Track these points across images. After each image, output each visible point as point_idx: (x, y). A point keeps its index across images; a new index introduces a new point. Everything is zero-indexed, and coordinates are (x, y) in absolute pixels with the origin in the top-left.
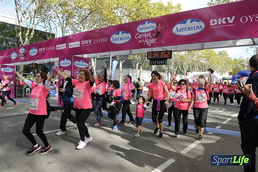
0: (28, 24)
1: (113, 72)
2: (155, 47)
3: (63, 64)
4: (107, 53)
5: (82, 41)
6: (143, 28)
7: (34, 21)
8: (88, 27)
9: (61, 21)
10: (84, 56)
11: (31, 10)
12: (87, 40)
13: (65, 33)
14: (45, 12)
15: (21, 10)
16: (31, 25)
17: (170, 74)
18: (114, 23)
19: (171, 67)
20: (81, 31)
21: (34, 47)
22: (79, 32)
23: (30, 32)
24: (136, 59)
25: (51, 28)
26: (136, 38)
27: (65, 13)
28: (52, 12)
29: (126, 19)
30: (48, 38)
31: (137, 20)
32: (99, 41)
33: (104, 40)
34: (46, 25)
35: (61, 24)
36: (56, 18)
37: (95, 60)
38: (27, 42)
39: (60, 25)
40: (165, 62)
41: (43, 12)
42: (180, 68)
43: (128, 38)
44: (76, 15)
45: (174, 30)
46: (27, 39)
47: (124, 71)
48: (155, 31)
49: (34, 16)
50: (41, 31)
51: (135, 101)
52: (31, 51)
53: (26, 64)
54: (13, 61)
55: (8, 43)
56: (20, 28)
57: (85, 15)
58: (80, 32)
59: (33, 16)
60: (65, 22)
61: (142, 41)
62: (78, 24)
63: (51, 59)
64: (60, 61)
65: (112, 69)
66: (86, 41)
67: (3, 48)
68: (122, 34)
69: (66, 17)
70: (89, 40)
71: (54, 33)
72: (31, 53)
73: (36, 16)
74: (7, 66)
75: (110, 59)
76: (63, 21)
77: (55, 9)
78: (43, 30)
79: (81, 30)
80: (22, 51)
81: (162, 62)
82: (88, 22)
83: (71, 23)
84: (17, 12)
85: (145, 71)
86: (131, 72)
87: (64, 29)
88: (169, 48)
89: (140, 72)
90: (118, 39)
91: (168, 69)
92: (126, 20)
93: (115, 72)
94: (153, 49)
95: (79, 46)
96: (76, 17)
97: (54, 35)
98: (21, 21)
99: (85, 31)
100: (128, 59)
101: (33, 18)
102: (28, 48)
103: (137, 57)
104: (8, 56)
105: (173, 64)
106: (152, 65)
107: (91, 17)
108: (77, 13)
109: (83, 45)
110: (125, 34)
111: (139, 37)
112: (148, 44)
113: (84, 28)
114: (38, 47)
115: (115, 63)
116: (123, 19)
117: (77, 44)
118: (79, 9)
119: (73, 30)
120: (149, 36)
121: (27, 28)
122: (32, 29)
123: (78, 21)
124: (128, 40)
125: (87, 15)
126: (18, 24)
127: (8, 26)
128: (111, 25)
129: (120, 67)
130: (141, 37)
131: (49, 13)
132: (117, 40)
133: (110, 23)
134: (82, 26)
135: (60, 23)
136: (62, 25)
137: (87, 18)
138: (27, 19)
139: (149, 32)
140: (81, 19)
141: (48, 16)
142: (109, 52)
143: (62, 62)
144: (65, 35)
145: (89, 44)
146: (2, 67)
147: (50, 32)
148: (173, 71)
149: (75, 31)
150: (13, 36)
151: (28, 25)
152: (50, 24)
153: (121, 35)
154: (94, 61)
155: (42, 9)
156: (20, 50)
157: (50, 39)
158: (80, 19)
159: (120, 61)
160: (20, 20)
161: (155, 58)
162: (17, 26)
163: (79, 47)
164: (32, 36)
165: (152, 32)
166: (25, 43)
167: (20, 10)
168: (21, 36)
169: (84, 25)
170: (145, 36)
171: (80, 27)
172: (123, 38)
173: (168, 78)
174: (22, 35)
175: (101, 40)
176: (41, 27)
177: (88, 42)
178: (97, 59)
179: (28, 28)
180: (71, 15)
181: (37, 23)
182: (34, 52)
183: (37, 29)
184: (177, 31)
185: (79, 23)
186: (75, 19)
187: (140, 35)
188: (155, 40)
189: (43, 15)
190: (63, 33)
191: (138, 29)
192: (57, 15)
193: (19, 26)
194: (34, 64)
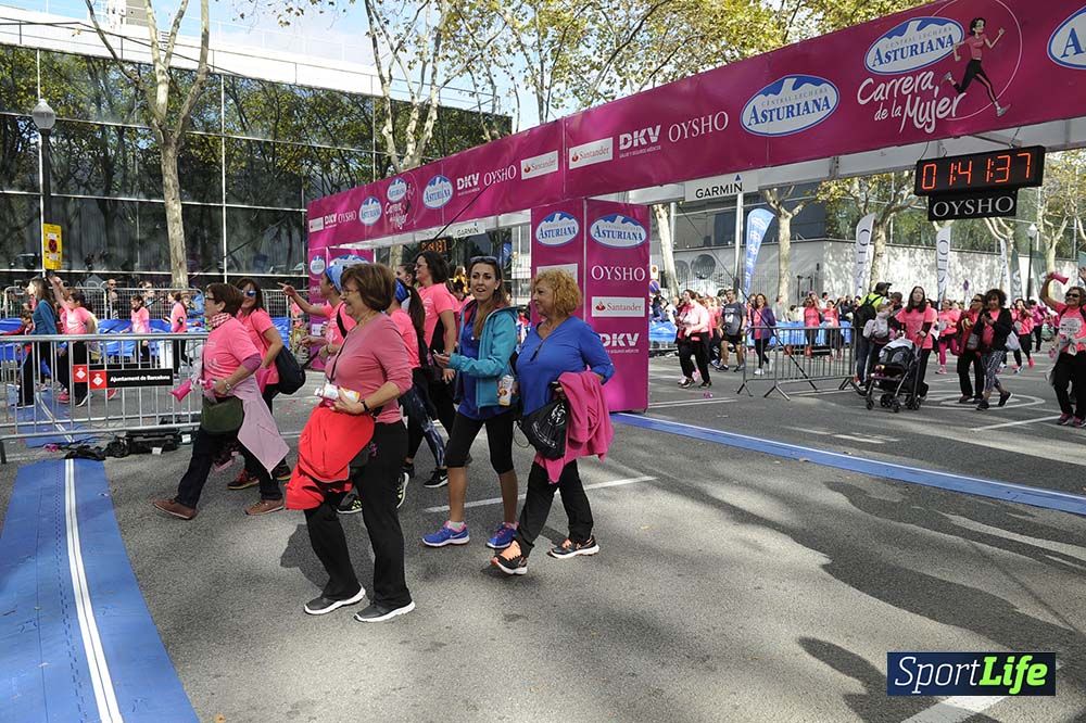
0: (415, 88)
1: (751, 260)
2: (959, 137)
3: (546, 234)
4: (727, 180)
5: (622, 137)
6: (895, 51)
7: (434, 74)
8: (639, 75)
9: (532, 60)
10: (630, 196)
11: (422, 29)
12: (643, 132)
13: (550, 107)
14: (471, 31)
15: (388, 37)
16: (426, 89)
17: (1024, 262)
18: (752, 47)
19: (1030, 225)
20: (614, 94)
21: (438, 172)
22: (605, 98)
23: (423, 117)
24: (856, 198)
25: (497, 94)
26: (862, 102)
27: (549, 29)
28: (499, 28)
29: (807, 22)
30: (487, 136)
31: (857, 20)
32: (691, 130)
33: (712, 123)
34: (476, 86)
35: (535, 72)
36: (514, 50)
37: (673, 214)
38: (411, 157)
39: (530, 79)
40: (1005, 204)
41: (464, 33)
42: (1082, 230)
43: (822, 102)
44: (590, 30)
45: (1059, 46)
46: (411, 148)
47: (798, 251)
48: (957, 58)
49: (435, 55)
50: (460, 110)
51: (853, 385)
52: (429, 189)
53: (411, 240)
54: (370, 232)
55: (348, 167)
56: (388, 106)
57: (628, 24)
58: (610, 100)
59: (431, 53)
60: (549, 64)
61: (890, 112)
62: (597, 67)
63: (501, 217)
64: (535, 223)
65: (743, 247)
66: (636, 133)
67: (334, 186)
68: (794, 89)
69: (553, 42)
70: (650, 130)
71: (508, 115)
72: (430, 198)
73: (441, 55)
74: (349, 252)
75: (736, 205)
76: (542, 62)
77: (508, 17)
78: (467, 104)
79: (612, 91)
80: (397, 191)
81: (990, 206)
82: (640, 53)
83: (570, 65)
84: (375, 45)
85: (899, 251)
86: (831, 258)
87: (546, 91)
88: (1027, 135)
89: (877, 256)
90: (775, 114)
91: (1014, 235)
92: (808, 26)
93: (759, 261)
94: (944, 146)
95: (609, 157)
96: (591, 39)
97: (506, 122)
98: (391, 78)
99: (627, 92)
100: (817, 199)
101: (429, 61)
102: (418, 179)
103: (861, 191)
104: (350, 217)
105: (1040, 214)
106: (935, 223)
107: (652, 29)
108: (594, 22)
109: (627, 150)
110: (807, 87)
111: (875, 93)
112: (920, 123)
113: (624, 81)
114: (454, 172)
115: (760, 220)
116: (791, 22)
117: (603, 151)
118: (602, 5)
119: (581, 93)
120: (923, 89)
121: (410, 103)
122: (429, 106)
123: (598, 53)
124: (825, 112)
125: (636, 27)
126: (378, 91)
127: (345, 100)
128: (737, 55)
129: (781, 237)
130: (884, 95)
131: (489, 34)
132: (771, 120)
133: (733, 47)
134: (614, 75)
135: (528, 73)
136: (539, 79)
137: (638, 37)
138: (409, 67)
139: (926, 69)
140: (611, 43)
141: (484, 47)
142: (735, 175)
143: (544, 225)
144: (551, 119)
145: (649, 144)
146: (333, 258)
147: (493, 110)
148: (1043, 247)
149: (590, 99)
150: (363, 139)
151: (415, 92)
152: (494, 78)
153: (790, 92)
154: (669, 217)
155: (461, 21)
156: (391, 187)
157: (493, 138)
158: (608, 47)
159: (783, 210)
160: (386, 75)
161: (955, 187)
162: (377, 97)
163: (610, 161)
164: (430, 134)
165: (939, 67)
166: (407, 160)
167: (384, 37)
168: (391, 137)
169: (624, 70)
170: (904, 86)
171: (606, 79)
172: (798, 105)
173: (1014, 282)
174: (394, 133)
175: (699, 126)
176: (459, 96)
177: (647, 136)
178: (679, 209)
179: (416, 101)
180: (571, 35)
181: (445, 79)
182: (439, 195)
183: (445, 103)
184: (1072, 50)
185: (604, 63)
186: (589, 47)
187: (883, 85)
188: (956, 102)
189: (467, 44)
190: (541, 108)
191: (870, 59)
192: (516, 41)
193: (383, 99)
194: (443, 239)
